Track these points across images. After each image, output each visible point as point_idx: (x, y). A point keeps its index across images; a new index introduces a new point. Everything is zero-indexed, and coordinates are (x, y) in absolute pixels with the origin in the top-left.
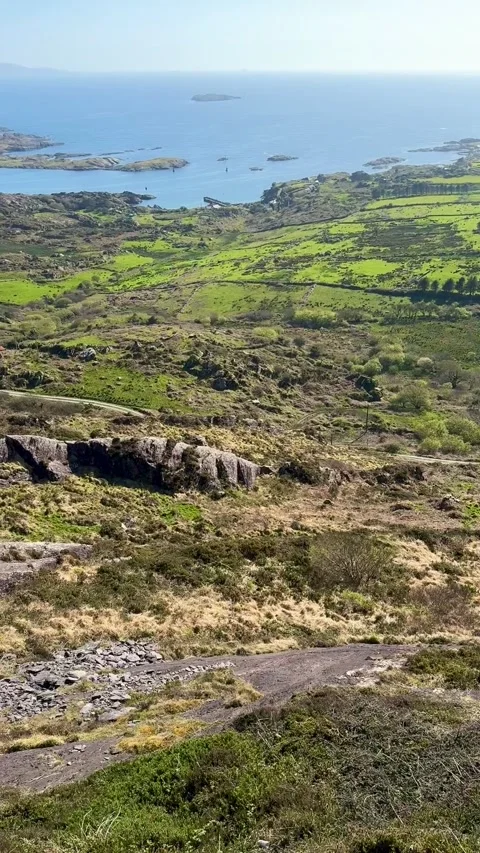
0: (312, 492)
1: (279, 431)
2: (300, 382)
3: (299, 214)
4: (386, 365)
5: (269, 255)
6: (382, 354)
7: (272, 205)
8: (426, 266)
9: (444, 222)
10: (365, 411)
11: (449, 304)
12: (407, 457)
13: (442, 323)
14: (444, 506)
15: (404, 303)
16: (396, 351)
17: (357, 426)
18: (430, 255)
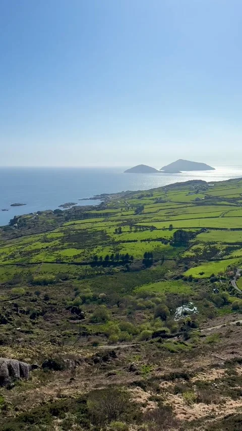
0: (62, 375)
1: (36, 343)
2: (42, 314)
3: (30, 230)
4: (84, 300)
5: (16, 250)
6: (81, 295)
7: (15, 226)
8: (95, 250)
9: (100, 230)
10: (79, 325)
11: (109, 266)
12: (104, 347)
13: (107, 276)
14: (131, 369)
15: (88, 268)
16: (88, 292)
17: (75, 334)
18: (96, 245)
